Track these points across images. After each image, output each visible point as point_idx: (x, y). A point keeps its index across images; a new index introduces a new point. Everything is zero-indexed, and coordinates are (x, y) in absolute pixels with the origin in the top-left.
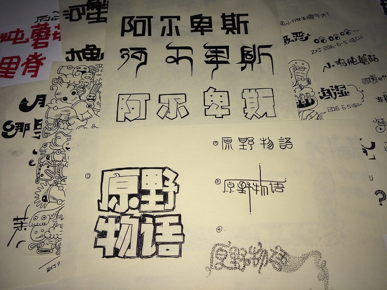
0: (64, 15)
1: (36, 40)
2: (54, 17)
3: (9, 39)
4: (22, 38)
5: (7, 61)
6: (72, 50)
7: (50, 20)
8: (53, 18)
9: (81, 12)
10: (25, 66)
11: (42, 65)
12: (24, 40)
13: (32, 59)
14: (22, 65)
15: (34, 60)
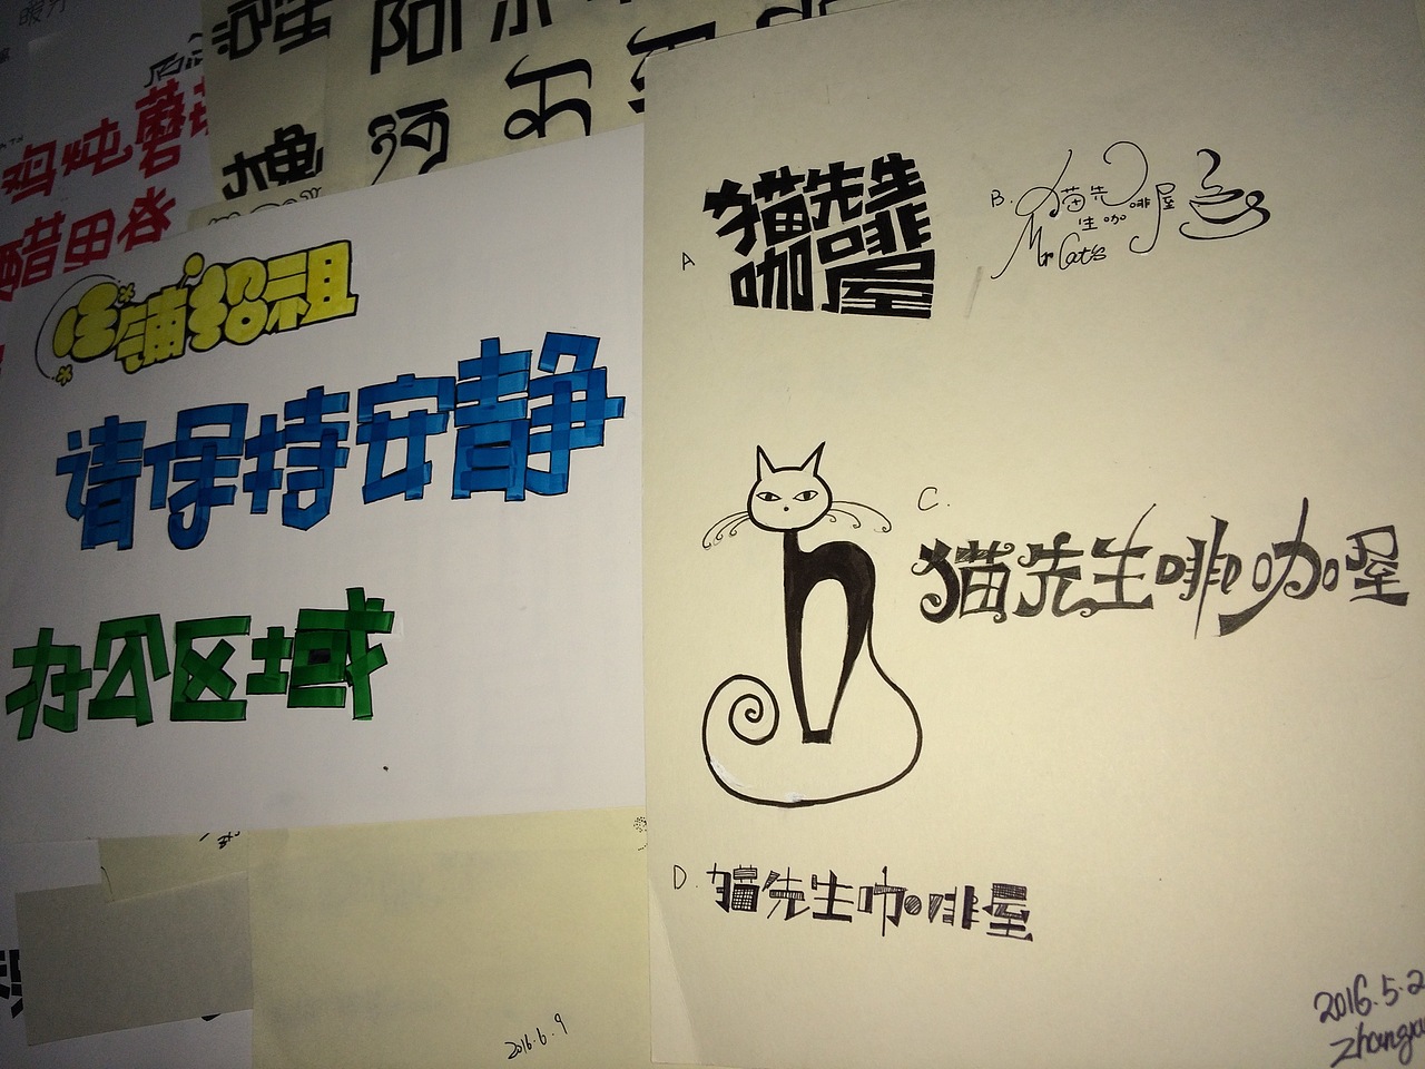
0: (215, 41)
1: (149, 147)
2: (194, 53)
3: (86, 161)
4: (114, 150)
5: (83, 232)
6: (239, 157)
7: (183, 67)
8: (190, 60)
9: (261, 17)
10: (126, 238)
11: (166, 229)
12: (121, 153)
13: (142, 213)
14: (120, 238)
15: (147, 216)
